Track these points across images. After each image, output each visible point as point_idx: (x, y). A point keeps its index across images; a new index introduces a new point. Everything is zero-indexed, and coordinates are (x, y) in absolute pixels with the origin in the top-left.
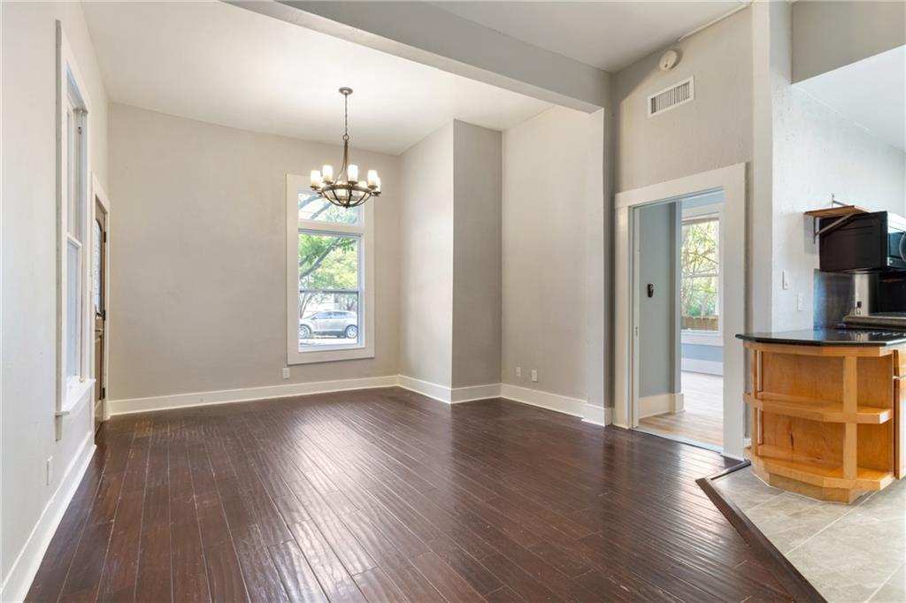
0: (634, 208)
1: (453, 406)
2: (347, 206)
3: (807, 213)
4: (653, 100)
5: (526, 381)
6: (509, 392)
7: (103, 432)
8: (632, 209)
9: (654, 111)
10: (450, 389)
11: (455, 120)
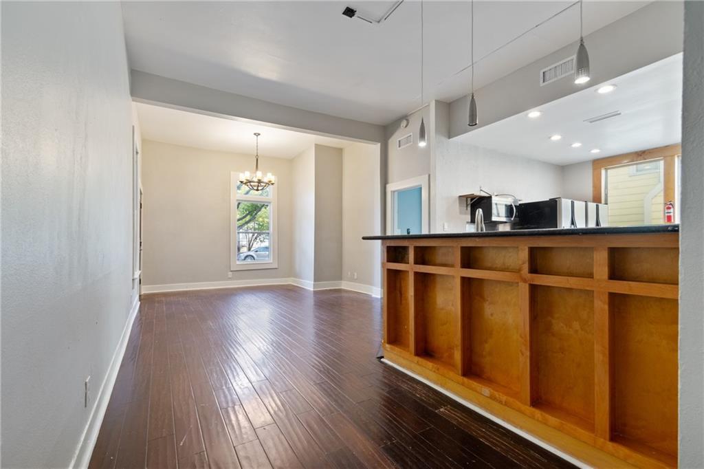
0: (394, 192)
1: (314, 292)
2: (257, 190)
3: (460, 196)
4: (399, 141)
5: (352, 280)
6: (345, 285)
7: (142, 298)
8: (393, 192)
9: (399, 146)
10: (313, 283)
11: (316, 145)
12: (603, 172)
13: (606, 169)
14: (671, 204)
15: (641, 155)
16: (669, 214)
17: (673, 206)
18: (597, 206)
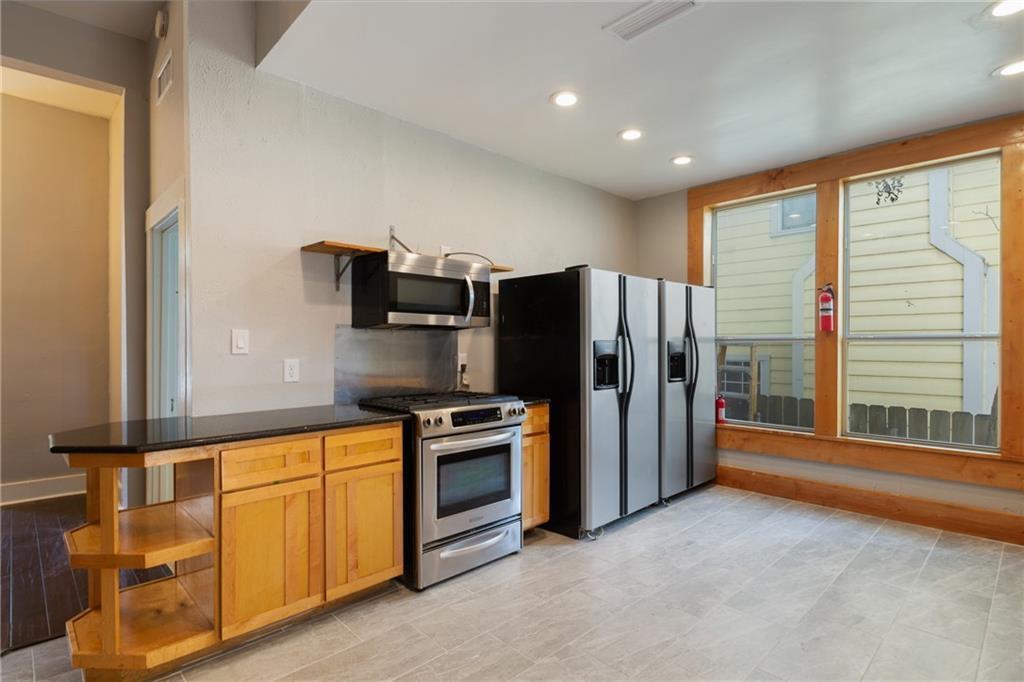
0: (162, 231)
3: (306, 250)
4: (159, 80)
8: (159, 232)
9: (160, 95)
12: (707, 217)
13: (714, 211)
14: (829, 290)
15: (775, 179)
16: (825, 314)
17: (835, 297)
18: (689, 292)
